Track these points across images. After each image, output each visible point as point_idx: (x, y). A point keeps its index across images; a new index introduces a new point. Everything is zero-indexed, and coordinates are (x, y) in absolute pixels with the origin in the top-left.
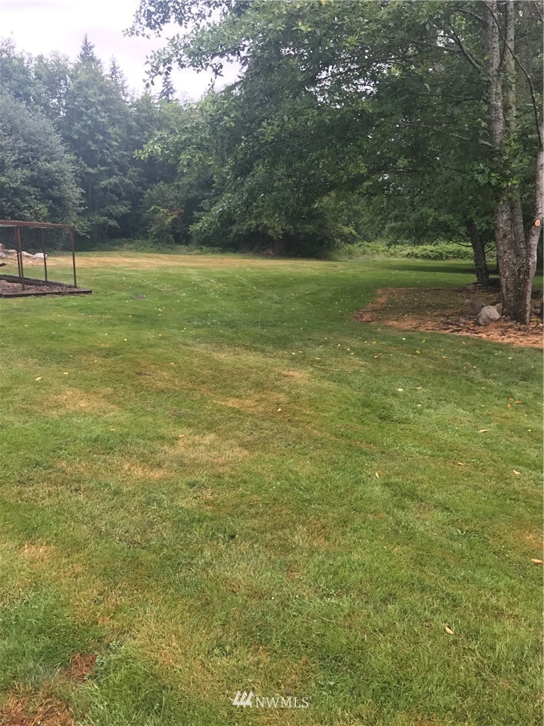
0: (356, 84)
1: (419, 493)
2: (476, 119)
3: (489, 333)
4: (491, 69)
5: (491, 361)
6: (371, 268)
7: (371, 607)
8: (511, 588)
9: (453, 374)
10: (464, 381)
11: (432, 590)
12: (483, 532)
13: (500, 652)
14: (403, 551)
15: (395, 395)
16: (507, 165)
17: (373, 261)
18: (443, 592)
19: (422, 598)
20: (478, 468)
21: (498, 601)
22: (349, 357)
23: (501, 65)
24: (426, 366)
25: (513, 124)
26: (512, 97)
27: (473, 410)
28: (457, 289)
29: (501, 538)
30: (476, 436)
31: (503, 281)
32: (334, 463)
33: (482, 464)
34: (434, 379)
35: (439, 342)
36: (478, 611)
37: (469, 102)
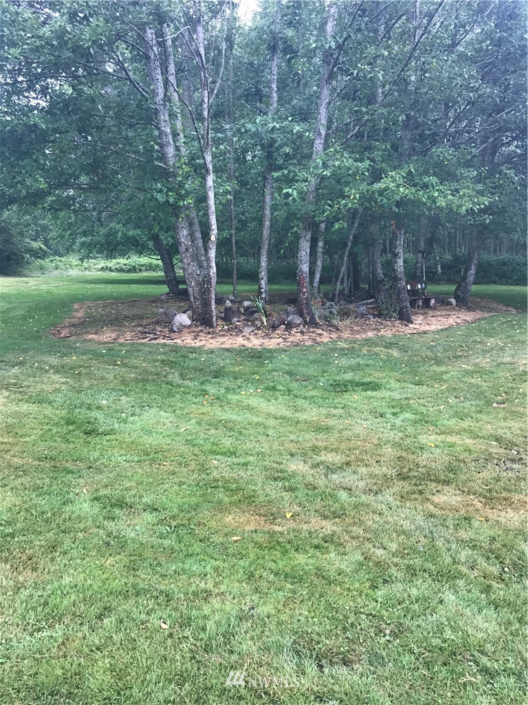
0: (27, 97)
1: (128, 500)
2: (149, 142)
3: (183, 338)
4: (158, 98)
5: (187, 363)
6: (65, 283)
7: (85, 628)
8: (216, 569)
9: (154, 381)
10: (164, 385)
11: (146, 591)
12: (189, 524)
13: (210, 631)
14: (116, 561)
15: (99, 408)
16: (181, 185)
17: (67, 276)
18: (157, 590)
19: (137, 602)
20: (181, 464)
21: (206, 584)
22: (48, 376)
23: (165, 95)
24: (128, 375)
25: (183, 150)
26: (179, 125)
27: (174, 411)
28: (151, 299)
29: (206, 525)
30: (178, 435)
31: (190, 290)
32: (38, 488)
33: (185, 460)
34: (137, 387)
35: (138, 351)
36: (189, 599)
37: (142, 126)
